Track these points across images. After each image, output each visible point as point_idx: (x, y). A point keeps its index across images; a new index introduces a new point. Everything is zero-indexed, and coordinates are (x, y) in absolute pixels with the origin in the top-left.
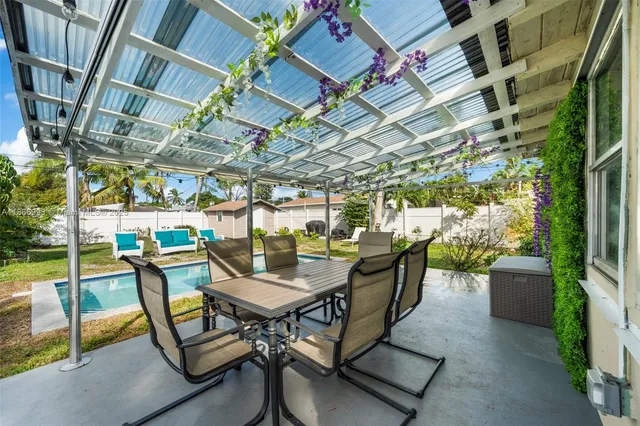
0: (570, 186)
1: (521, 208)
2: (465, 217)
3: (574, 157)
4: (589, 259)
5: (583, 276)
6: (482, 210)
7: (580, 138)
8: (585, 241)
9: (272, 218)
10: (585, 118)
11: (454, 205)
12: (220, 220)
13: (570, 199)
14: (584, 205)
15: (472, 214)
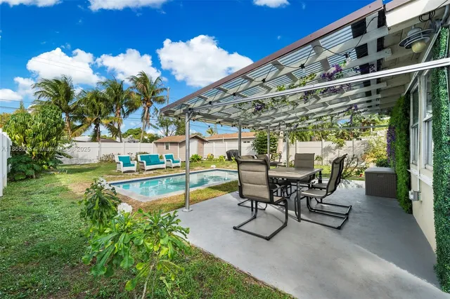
0: (404, 133)
1: (374, 142)
2: (337, 148)
3: (405, 122)
4: (411, 162)
5: (409, 168)
6: (348, 143)
7: (408, 115)
8: (410, 155)
9: (202, 148)
10: (409, 107)
11: (329, 140)
12: (167, 148)
13: (404, 138)
14: (409, 141)
15: (342, 146)
